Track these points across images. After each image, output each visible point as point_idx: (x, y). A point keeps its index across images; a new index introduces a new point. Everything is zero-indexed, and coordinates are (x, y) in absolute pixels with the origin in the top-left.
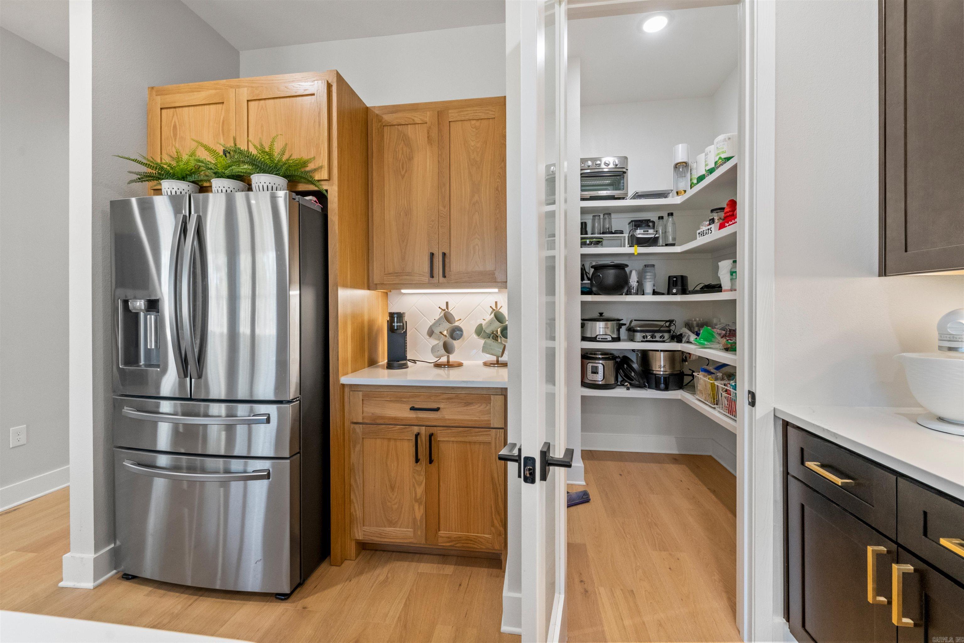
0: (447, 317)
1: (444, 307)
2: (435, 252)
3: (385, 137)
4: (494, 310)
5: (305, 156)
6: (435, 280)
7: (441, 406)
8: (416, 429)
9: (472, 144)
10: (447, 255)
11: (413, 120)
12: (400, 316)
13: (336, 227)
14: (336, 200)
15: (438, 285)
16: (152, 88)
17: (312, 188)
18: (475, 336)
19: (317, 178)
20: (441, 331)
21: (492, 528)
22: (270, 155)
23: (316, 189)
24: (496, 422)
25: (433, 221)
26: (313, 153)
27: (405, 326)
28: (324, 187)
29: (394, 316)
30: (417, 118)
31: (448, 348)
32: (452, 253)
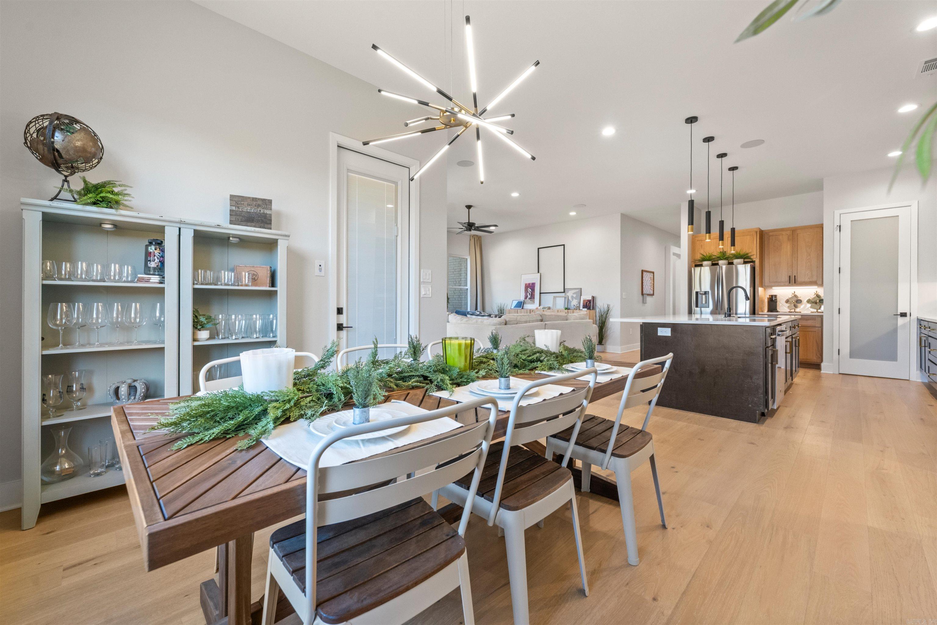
0: (795, 296)
1: (793, 293)
2: (791, 275)
3: (770, 240)
4: (816, 294)
5: (747, 252)
10: (796, 276)
12: (776, 296)
13: (758, 271)
14: (758, 263)
15: (792, 285)
16: (693, 235)
17: (750, 260)
18: (807, 303)
19: (752, 257)
20: (792, 301)
22: (739, 255)
23: (752, 260)
25: (790, 265)
26: (750, 251)
27: (776, 300)
28: (754, 260)
29: (772, 296)
30: (784, 233)
31: (796, 307)
32: (798, 275)
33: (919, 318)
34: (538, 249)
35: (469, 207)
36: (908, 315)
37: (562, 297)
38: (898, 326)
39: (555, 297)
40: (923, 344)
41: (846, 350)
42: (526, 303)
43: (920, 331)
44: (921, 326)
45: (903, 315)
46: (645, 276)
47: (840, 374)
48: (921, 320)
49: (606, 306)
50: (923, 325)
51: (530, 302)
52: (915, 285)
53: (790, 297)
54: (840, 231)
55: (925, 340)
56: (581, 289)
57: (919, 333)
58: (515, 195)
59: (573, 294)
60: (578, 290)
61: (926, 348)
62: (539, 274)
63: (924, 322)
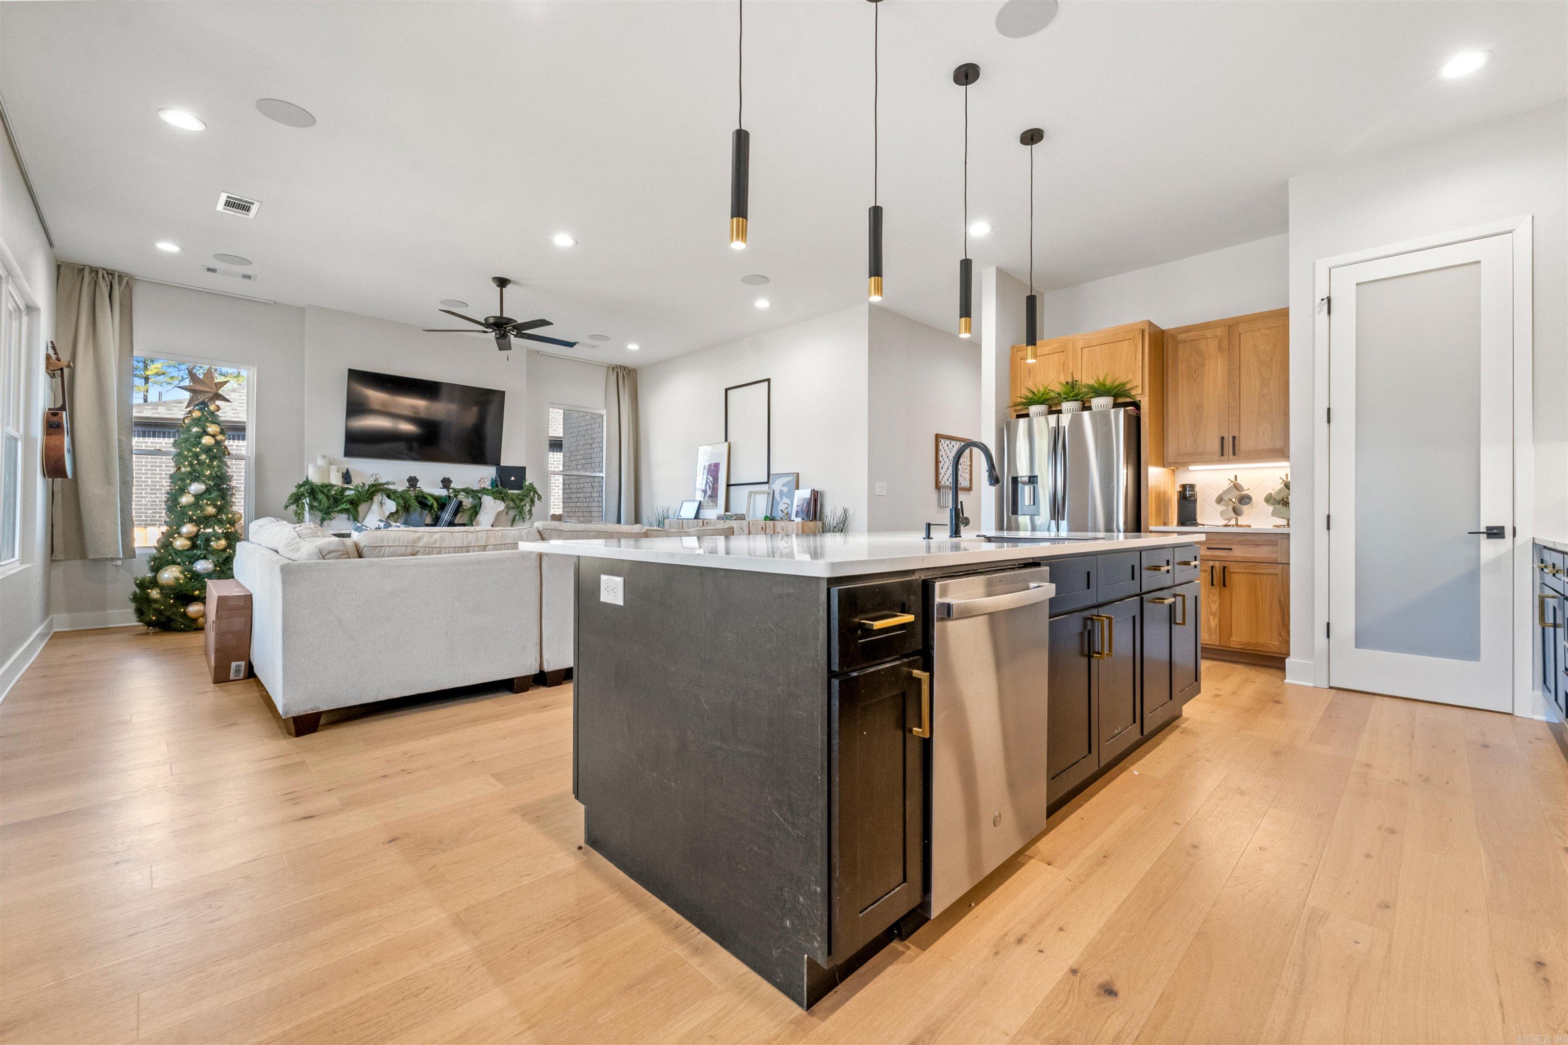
0: (1237, 487)
1: (1233, 479)
2: (1226, 436)
3: (1179, 352)
4: (1284, 481)
6: (1225, 457)
7: (1233, 547)
8: (1211, 563)
9: (1262, 347)
10: (1237, 438)
11: (1206, 336)
12: (1192, 487)
13: (1147, 425)
14: (1147, 406)
15: (1228, 461)
16: (1014, 347)
17: (1129, 400)
18: (1264, 503)
19: (1133, 394)
20: (1230, 498)
21: (1279, 637)
22: (1104, 385)
23: (1132, 400)
24: (1281, 559)
25: (1223, 412)
26: (1130, 377)
27: (1194, 495)
28: (1138, 399)
29: (1184, 487)
30: (1209, 333)
31: (1237, 512)
32: (1241, 436)
33: (1537, 542)
34: (727, 390)
35: (502, 282)
36: (1508, 532)
37: (763, 493)
38: (1482, 562)
39: (750, 493)
40: (1550, 619)
41: (1345, 627)
42: (703, 506)
43: (1542, 577)
44: (1543, 565)
45: (1495, 533)
46: (946, 448)
47: (1331, 688)
48: (1545, 547)
49: (839, 512)
50: (1550, 563)
51: (711, 504)
52: (1526, 450)
53: (1226, 488)
54: (1329, 313)
55: (1554, 608)
56: (798, 474)
57: (1537, 585)
58: (563, 240)
59: (784, 485)
60: (791, 478)
61: (1558, 630)
62: (727, 444)
63: (1552, 552)
